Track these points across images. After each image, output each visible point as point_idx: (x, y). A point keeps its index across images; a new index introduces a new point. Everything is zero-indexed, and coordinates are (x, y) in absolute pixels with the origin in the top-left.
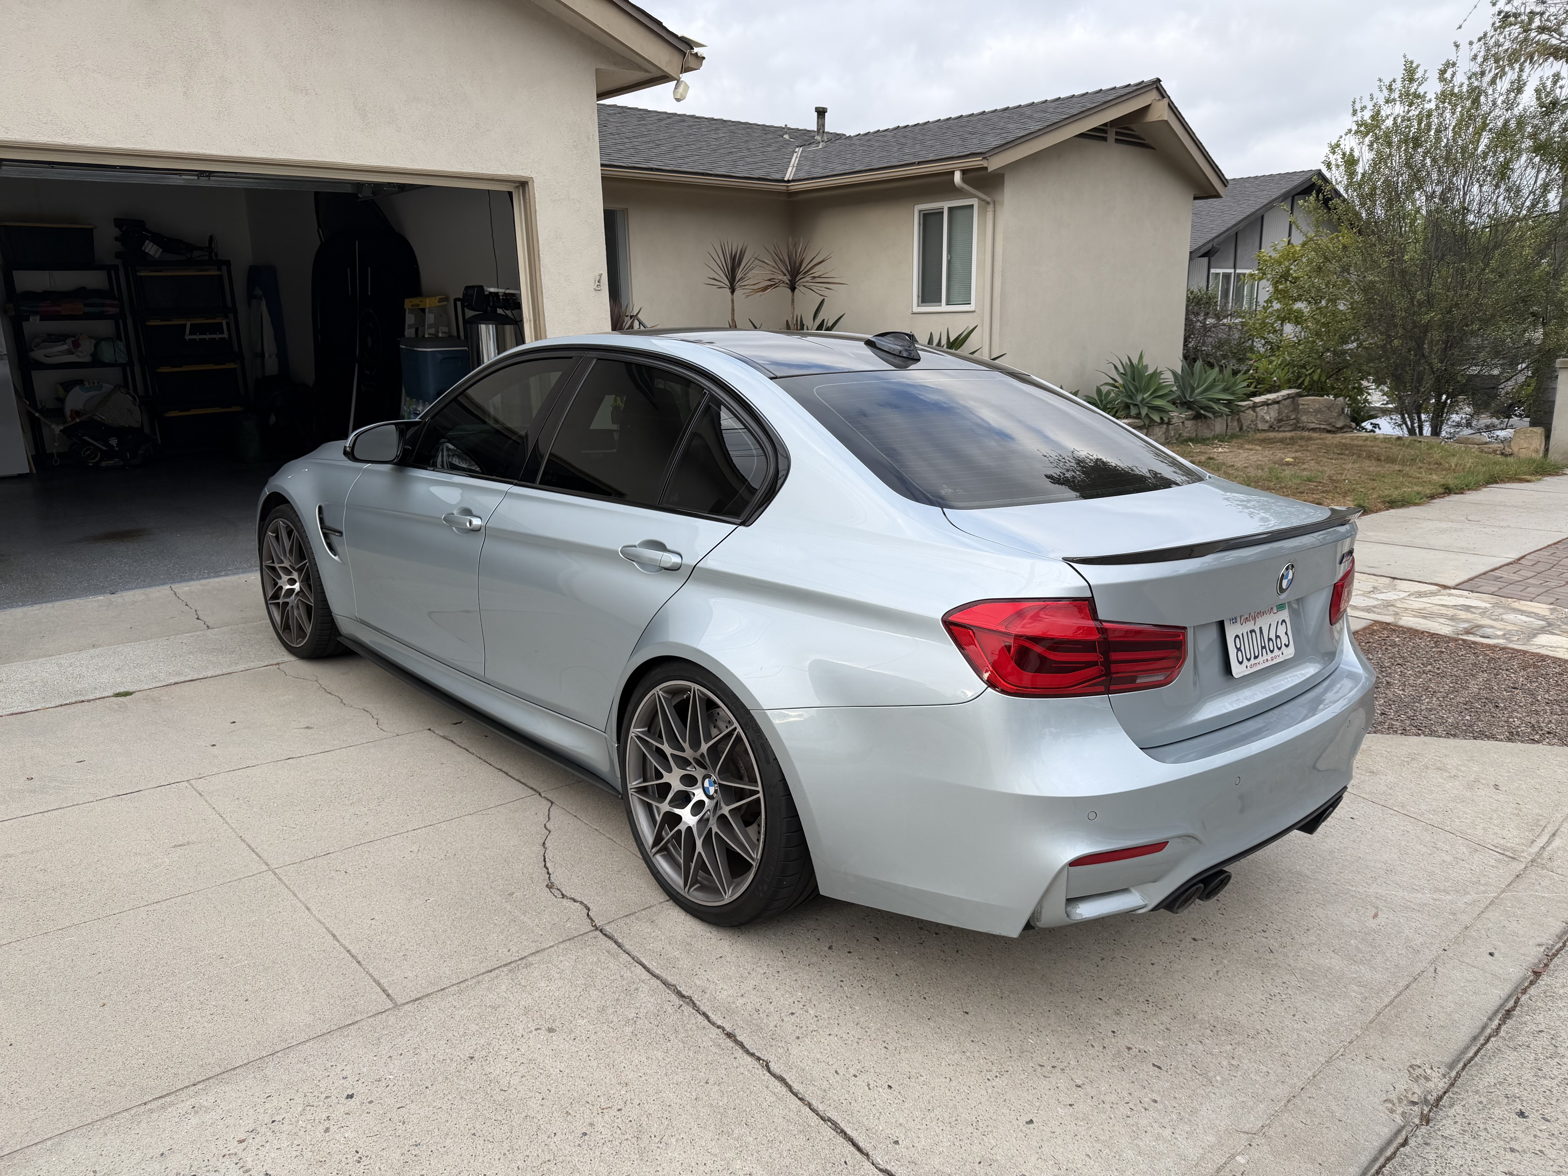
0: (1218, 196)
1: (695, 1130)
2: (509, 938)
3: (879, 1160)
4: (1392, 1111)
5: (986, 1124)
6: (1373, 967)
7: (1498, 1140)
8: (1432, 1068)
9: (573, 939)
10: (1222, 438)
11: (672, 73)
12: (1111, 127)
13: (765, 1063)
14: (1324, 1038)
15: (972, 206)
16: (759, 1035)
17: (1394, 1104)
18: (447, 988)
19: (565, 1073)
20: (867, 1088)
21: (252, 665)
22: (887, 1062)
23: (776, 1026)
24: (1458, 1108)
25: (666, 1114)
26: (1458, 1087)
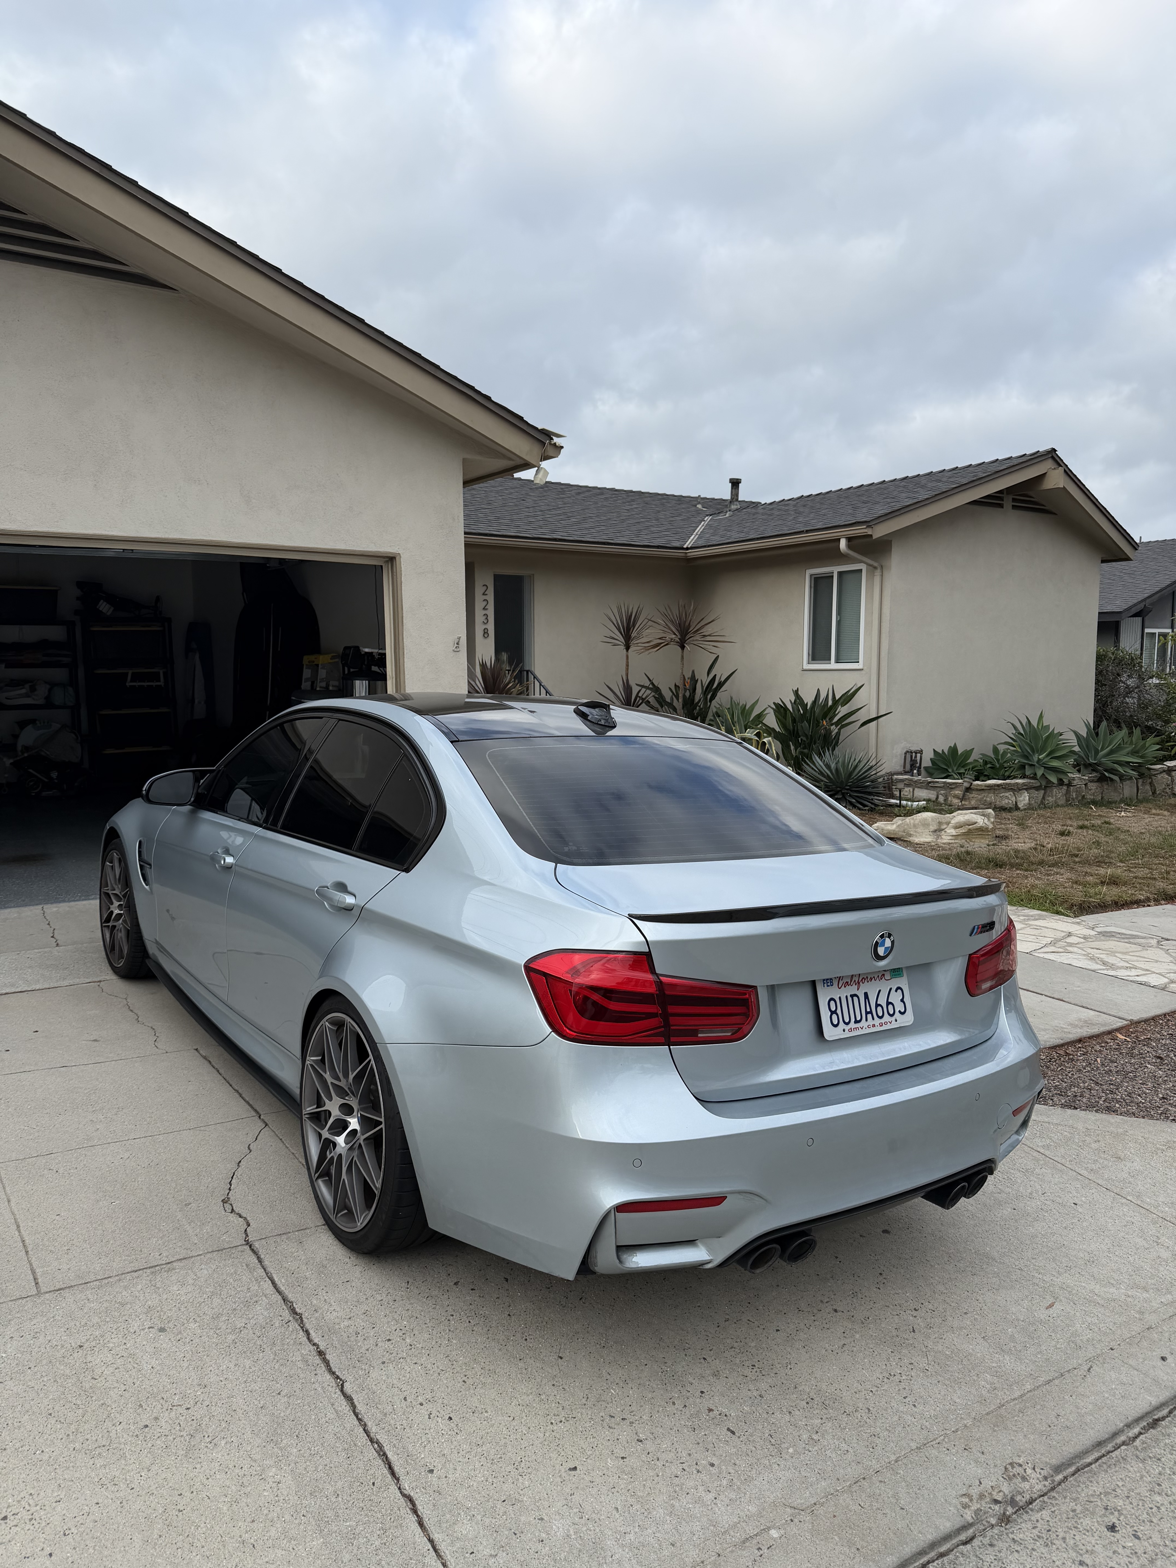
0: (1128, 559)
1: (249, 1435)
2: (166, 1244)
3: (406, 1485)
4: (965, 1506)
5: (528, 1464)
6: (1020, 1359)
7: (1071, 1551)
8: (1034, 1469)
9: (222, 1250)
10: (1128, 803)
11: (533, 462)
12: (1007, 494)
13: (341, 1382)
14: (927, 1423)
15: (861, 570)
16: (347, 1356)
17: (971, 1500)
18: (90, 1282)
19: (156, 1370)
20: (427, 1416)
21: (77, 981)
22: (460, 1394)
23: (367, 1350)
24: (1045, 1514)
25: (228, 1418)
26: (1058, 1493)
